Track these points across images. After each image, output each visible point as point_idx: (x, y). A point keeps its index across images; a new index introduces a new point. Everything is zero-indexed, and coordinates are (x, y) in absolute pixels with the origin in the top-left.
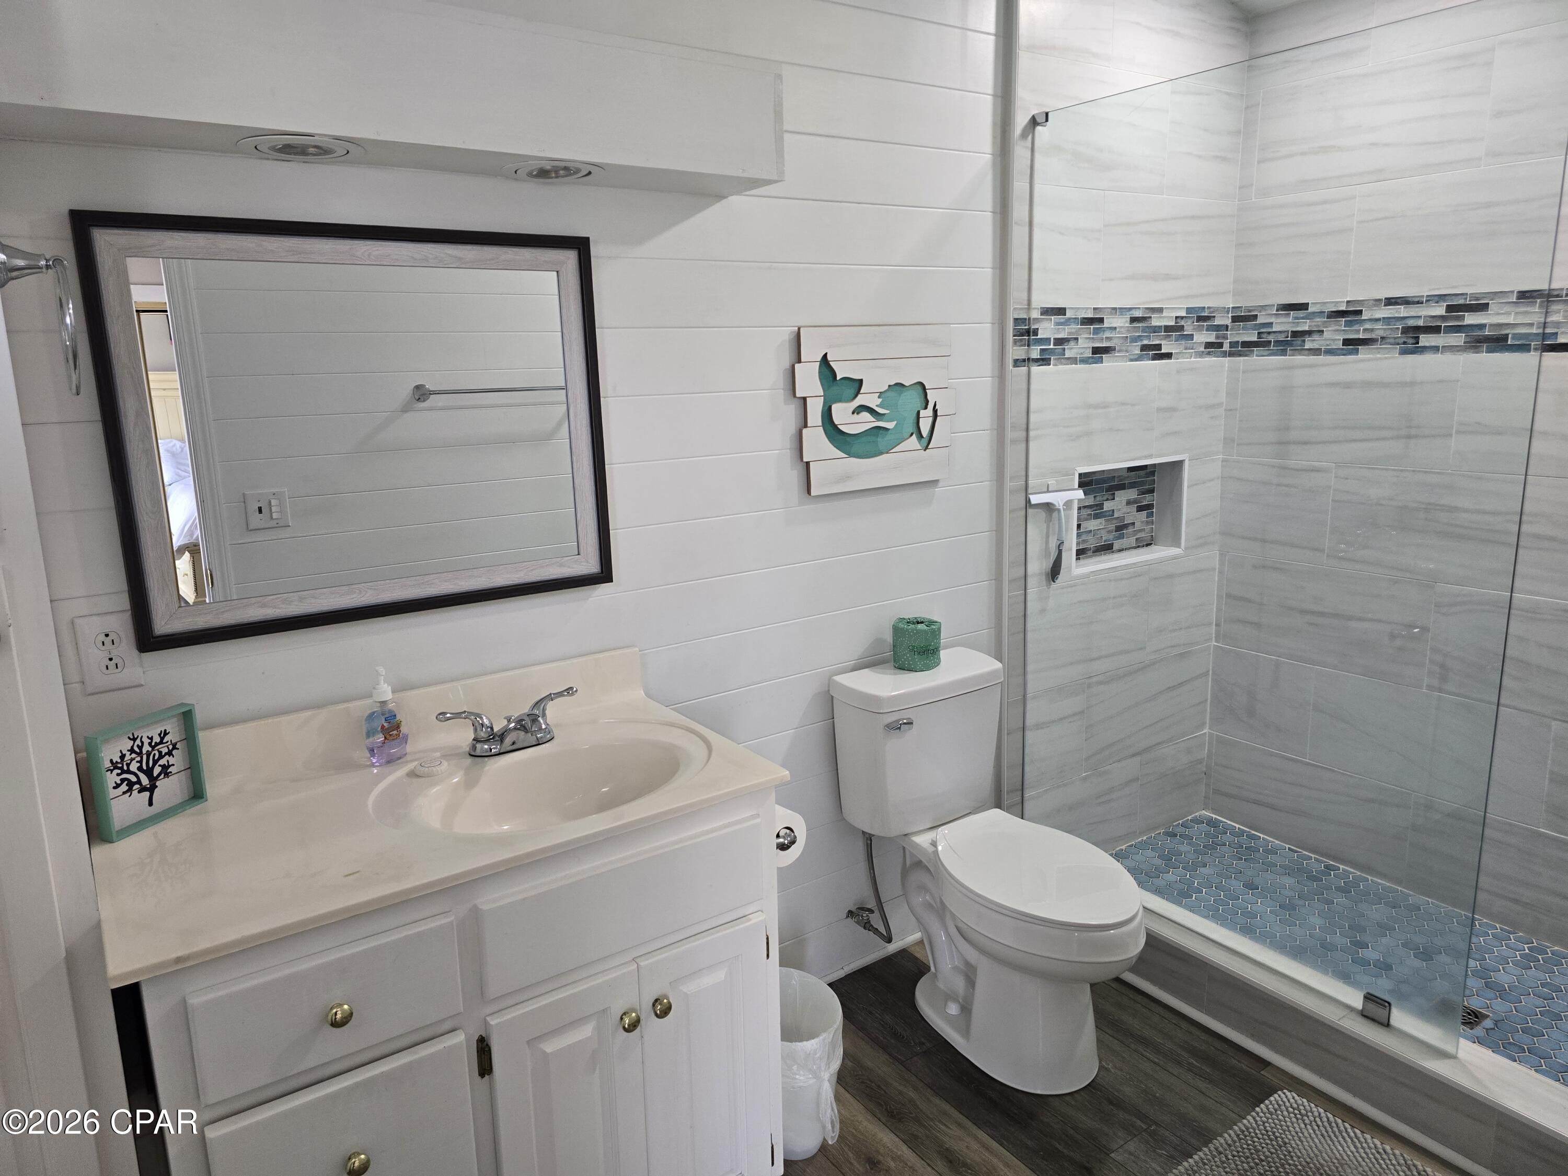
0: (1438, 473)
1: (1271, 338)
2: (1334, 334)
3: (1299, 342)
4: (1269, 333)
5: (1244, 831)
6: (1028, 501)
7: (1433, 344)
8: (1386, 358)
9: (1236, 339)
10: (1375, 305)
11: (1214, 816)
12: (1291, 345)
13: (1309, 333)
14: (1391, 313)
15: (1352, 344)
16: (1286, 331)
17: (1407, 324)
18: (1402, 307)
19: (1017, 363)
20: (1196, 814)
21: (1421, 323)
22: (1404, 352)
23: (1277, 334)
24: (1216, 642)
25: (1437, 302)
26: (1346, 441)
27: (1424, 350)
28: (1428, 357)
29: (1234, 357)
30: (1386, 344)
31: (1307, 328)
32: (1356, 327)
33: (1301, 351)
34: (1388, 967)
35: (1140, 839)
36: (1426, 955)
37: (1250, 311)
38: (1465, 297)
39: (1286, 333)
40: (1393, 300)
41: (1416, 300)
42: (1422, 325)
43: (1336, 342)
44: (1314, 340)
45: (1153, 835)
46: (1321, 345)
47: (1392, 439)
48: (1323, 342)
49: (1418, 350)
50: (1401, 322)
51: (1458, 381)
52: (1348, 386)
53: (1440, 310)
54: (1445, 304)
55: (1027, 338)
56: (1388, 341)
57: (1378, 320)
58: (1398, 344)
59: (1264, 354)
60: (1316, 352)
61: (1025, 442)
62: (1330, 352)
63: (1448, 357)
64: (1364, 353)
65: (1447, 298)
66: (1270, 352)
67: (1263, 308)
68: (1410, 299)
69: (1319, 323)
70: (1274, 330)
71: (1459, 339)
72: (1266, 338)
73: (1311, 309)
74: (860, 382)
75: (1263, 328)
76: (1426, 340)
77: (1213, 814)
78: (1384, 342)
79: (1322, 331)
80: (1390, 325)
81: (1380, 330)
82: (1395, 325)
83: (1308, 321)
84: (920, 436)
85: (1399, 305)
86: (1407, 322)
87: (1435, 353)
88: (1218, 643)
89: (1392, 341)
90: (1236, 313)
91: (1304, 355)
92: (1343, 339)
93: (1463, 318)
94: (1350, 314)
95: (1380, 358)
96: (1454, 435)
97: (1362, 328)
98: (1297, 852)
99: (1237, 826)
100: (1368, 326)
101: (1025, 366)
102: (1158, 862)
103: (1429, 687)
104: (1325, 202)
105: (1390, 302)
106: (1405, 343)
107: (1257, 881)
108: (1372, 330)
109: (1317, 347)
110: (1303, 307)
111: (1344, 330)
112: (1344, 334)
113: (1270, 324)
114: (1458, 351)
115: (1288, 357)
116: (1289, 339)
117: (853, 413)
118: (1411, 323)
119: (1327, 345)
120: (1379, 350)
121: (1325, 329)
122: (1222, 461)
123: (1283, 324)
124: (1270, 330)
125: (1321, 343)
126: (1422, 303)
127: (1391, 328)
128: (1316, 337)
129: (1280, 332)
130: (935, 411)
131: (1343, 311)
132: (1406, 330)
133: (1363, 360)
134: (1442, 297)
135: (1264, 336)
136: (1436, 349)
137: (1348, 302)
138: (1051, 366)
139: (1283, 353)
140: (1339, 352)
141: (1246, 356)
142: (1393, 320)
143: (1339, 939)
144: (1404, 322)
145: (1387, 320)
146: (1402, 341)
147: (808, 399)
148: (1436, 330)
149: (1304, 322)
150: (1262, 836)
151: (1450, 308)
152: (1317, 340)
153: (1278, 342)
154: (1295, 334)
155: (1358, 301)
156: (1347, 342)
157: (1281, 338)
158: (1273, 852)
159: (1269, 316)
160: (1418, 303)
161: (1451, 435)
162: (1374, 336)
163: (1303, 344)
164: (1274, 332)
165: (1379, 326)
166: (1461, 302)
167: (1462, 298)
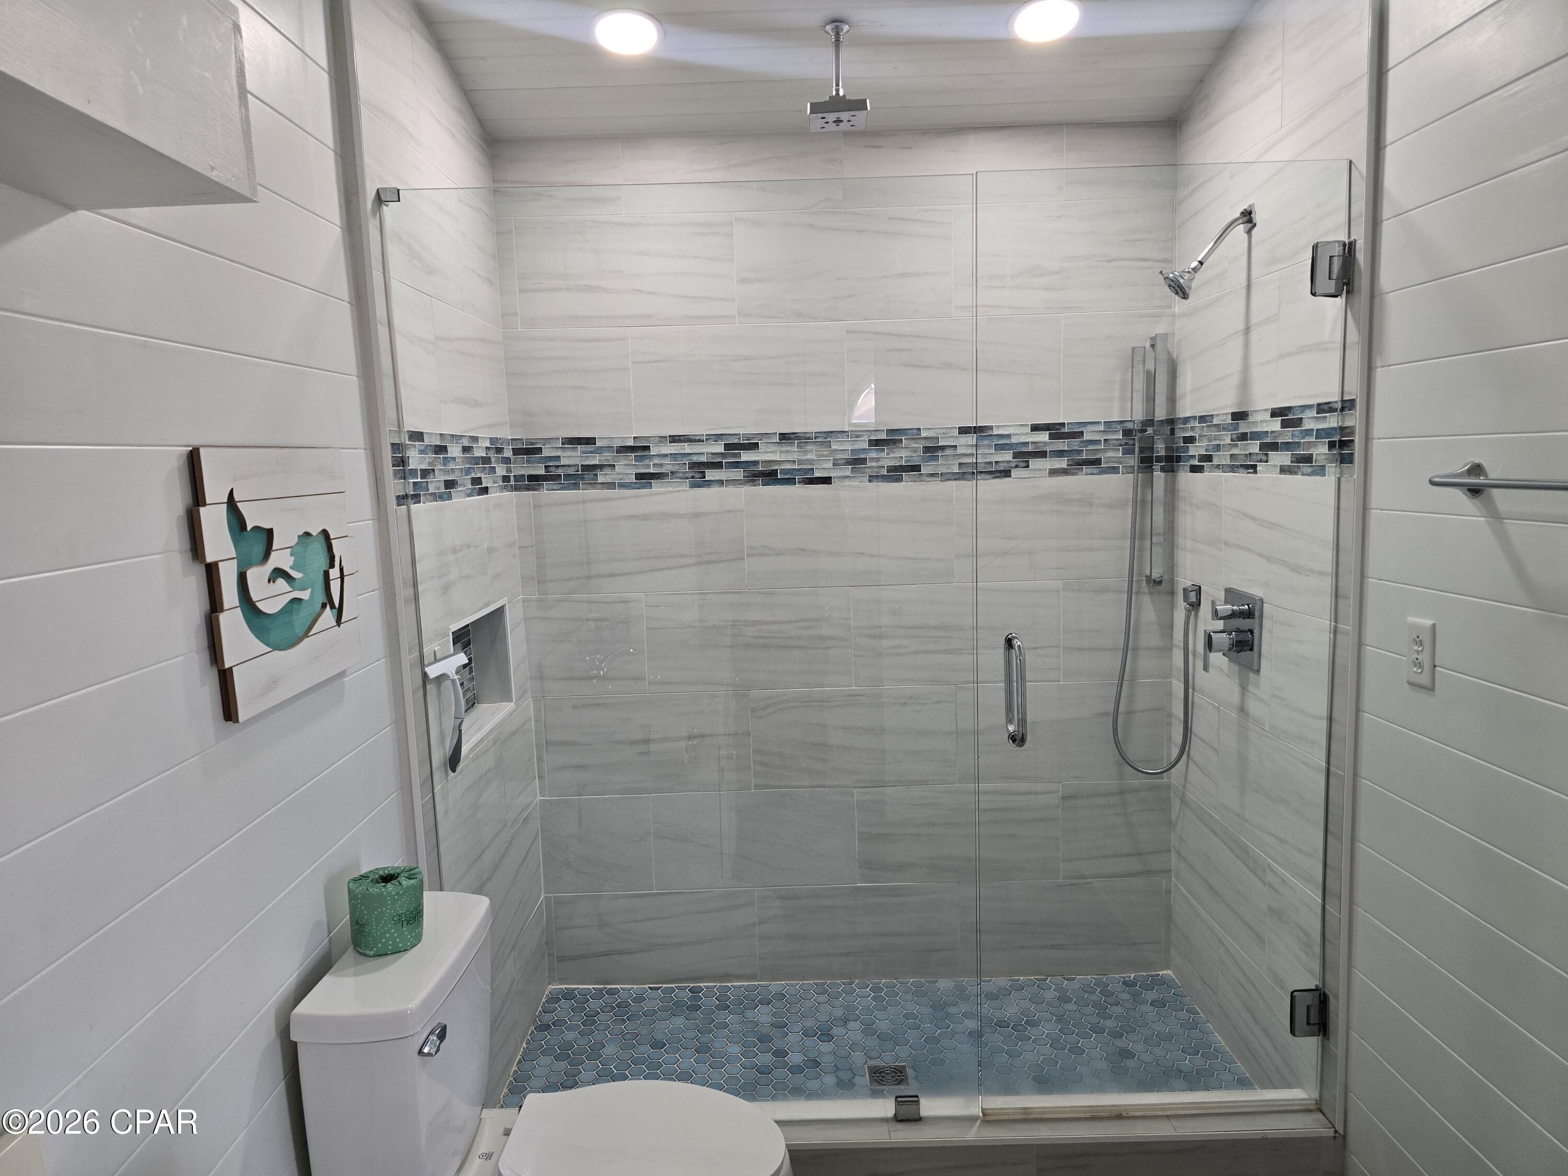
0: (738, 592)
1: (560, 471)
2: (626, 468)
3: (592, 476)
4: (557, 467)
5: (601, 990)
6: (425, 675)
7: (717, 478)
8: (679, 491)
9: (523, 473)
10: (661, 442)
11: (563, 987)
12: (583, 479)
13: (601, 467)
14: (676, 449)
15: (645, 479)
16: (574, 466)
17: (692, 460)
18: (686, 444)
19: (402, 499)
20: (546, 993)
21: (704, 459)
22: (694, 485)
23: (566, 468)
24: (541, 797)
25: (716, 441)
26: (653, 571)
27: (709, 484)
28: (715, 490)
29: (519, 491)
30: (676, 478)
31: (597, 462)
32: (646, 462)
33: (594, 484)
34: (817, 1064)
35: (522, 1050)
36: (826, 1035)
37: (532, 444)
38: (738, 437)
39: (576, 467)
40: (677, 438)
41: (698, 438)
42: (706, 461)
43: (629, 476)
44: (606, 474)
45: (529, 1038)
46: (614, 479)
47: (693, 565)
48: (616, 476)
49: (703, 483)
50: (686, 458)
51: (743, 511)
52: (645, 517)
53: (720, 449)
54: (723, 443)
55: (402, 468)
56: (678, 475)
57: (666, 456)
58: (687, 478)
59: (555, 488)
60: (611, 486)
61: (414, 601)
62: (623, 486)
63: (731, 490)
64: (657, 486)
65: (724, 437)
66: (562, 486)
67: (547, 440)
68: (691, 437)
69: (608, 458)
70: (562, 463)
71: (738, 474)
72: (554, 472)
73: (598, 444)
74: (270, 532)
75: (551, 461)
76: (711, 475)
77: (561, 984)
78: (674, 477)
79: (614, 466)
80: (676, 461)
81: (668, 466)
82: (682, 461)
83: (598, 455)
84: (332, 606)
85: (682, 443)
86: (692, 458)
87: (720, 487)
88: (543, 797)
89: (681, 475)
90: (516, 446)
91: (597, 489)
92: (635, 473)
93: (739, 455)
94: (640, 449)
95: (673, 492)
96: (746, 558)
97: (652, 463)
98: (659, 988)
99: (591, 987)
100: (656, 461)
101: (404, 505)
102: (563, 1065)
103: (757, 786)
104: (597, 340)
105: (674, 439)
106: (693, 477)
107: (659, 1036)
108: (661, 465)
109: (609, 480)
110: (590, 441)
111: (634, 465)
112: (635, 468)
113: (558, 458)
114: (740, 484)
115: (581, 491)
116: (580, 473)
117: (269, 581)
118: (695, 459)
119: (621, 479)
120: (671, 484)
121: (616, 464)
122: (523, 601)
123: (573, 458)
124: (558, 464)
125: (613, 476)
126: (703, 441)
127: (679, 464)
128: (607, 471)
129: (569, 466)
130: (341, 570)
131: (631, 447)
132: (694, 465)
133: (657, 494)
134: (719, 437)
135: (551, 469)
136: (721, 483)
137: (635, 438)
138: (421, 504)
139: (576, 486)
140: (632, 485)
141: (535, 490)
142: (680, 456)
143: (766, 1059)
144: (689, 458)
145: (674, 456)
146: (690, 475)
147: (220, 564)
148: (718, 465)
149: (593, 456)
150: (618, 987)
151: (728, 447)
152: (609, 474)
153: (568, 476)
154: (586, 468)
155: (645, 437)
156: (640, 476)
157: (571, 471)
158: (639, 999)
159: (555, 450)
160: (699, 441)
161: (744, 559)
162: (663, 471)
163: (596, 478)
164: (563, 466)
165: (667, 461)
166: (736, 441)
167: (736, 438)
